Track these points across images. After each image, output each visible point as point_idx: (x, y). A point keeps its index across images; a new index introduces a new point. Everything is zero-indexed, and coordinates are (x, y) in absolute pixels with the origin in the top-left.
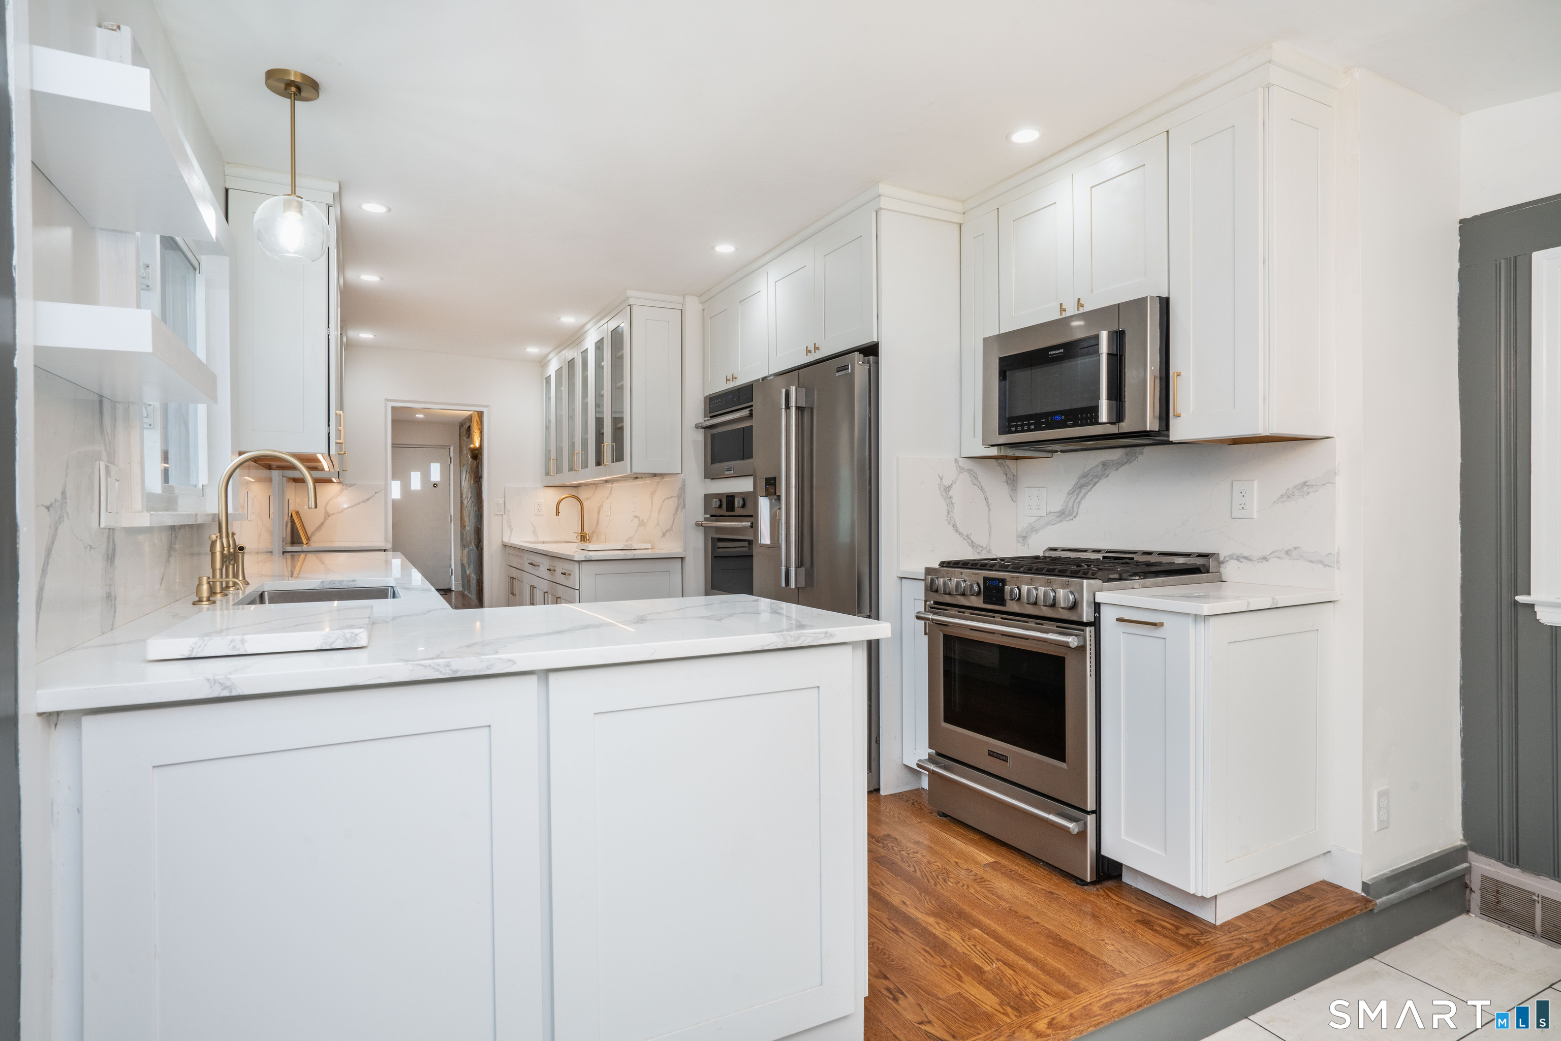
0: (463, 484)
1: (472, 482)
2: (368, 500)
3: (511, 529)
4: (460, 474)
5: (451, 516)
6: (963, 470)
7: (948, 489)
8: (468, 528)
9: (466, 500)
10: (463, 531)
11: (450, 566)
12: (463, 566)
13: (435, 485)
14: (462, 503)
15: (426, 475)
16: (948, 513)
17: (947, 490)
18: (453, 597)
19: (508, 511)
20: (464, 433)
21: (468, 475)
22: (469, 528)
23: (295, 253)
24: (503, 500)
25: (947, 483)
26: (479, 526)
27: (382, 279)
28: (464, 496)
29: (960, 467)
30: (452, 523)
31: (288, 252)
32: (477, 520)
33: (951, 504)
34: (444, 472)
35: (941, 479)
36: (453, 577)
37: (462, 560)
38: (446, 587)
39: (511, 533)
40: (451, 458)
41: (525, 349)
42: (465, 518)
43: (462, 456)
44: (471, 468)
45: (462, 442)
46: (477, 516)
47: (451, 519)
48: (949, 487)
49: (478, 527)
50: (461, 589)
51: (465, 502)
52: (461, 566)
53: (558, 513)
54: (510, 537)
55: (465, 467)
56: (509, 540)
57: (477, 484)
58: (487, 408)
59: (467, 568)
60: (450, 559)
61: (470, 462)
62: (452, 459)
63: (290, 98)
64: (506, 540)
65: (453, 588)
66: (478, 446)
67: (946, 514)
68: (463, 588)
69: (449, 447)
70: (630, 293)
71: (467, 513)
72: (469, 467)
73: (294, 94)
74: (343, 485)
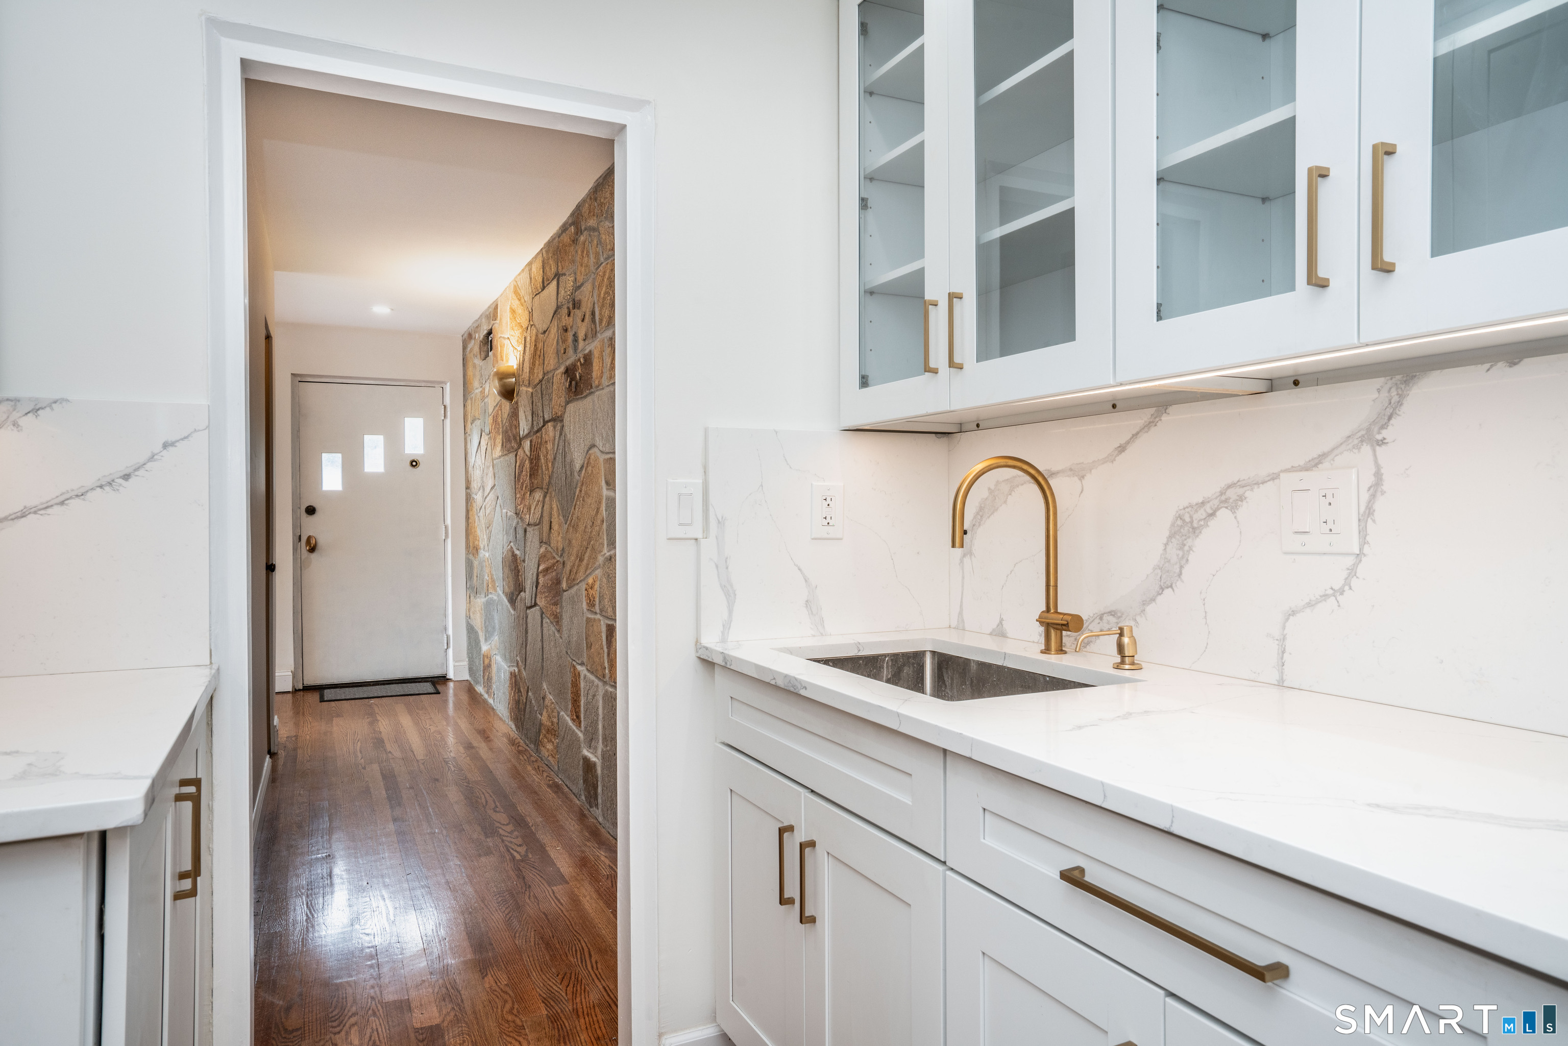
0: (472, 460)
1: (498, 451)
2: (126, 477)
3: (729, 593)
4: (465, 439)
5: (446, 527)
8: (484, 554)
9: (480, 493)
10: (471, 557)
11: (446, 629)
12: (471, 630)
13: (414, 464)
14: (469, 499)
15: (394, 441)
18: (451, 691)
19: (721, 523)
20: (476, 349)
21: (485, 439)
22: (487, 555)
24: (699, 481)
26: (517, 552)
28: (475, 485)
30: (449, 541)
32: (511, 538)
34: (434, 436)
36: (450, 651)
37: (468, 617)
38: (437, 672)
39: (730, 612)
40: (445, 407)
42: (479, 532)
43: (469, 402)
44: (495, 420)
45: (470, 372)
46: (512, 531)
47: (447, 533)
49: (514, 556)
50: (466, 677)
51: (478, 497)
52: (467, 629)
54: (727, 626)
55: (478, 423)
56: (724, 640)
57: (512, 456)
59: (482, 639)
60: (445, 616)
61: (491, 410)
62: (448, 409)
64: (711, 640)
65: (451, 675)
66: (515, 367)
68: (470, 675)
69: (441, 384)
71: (483, 522)
72: (490, 420)
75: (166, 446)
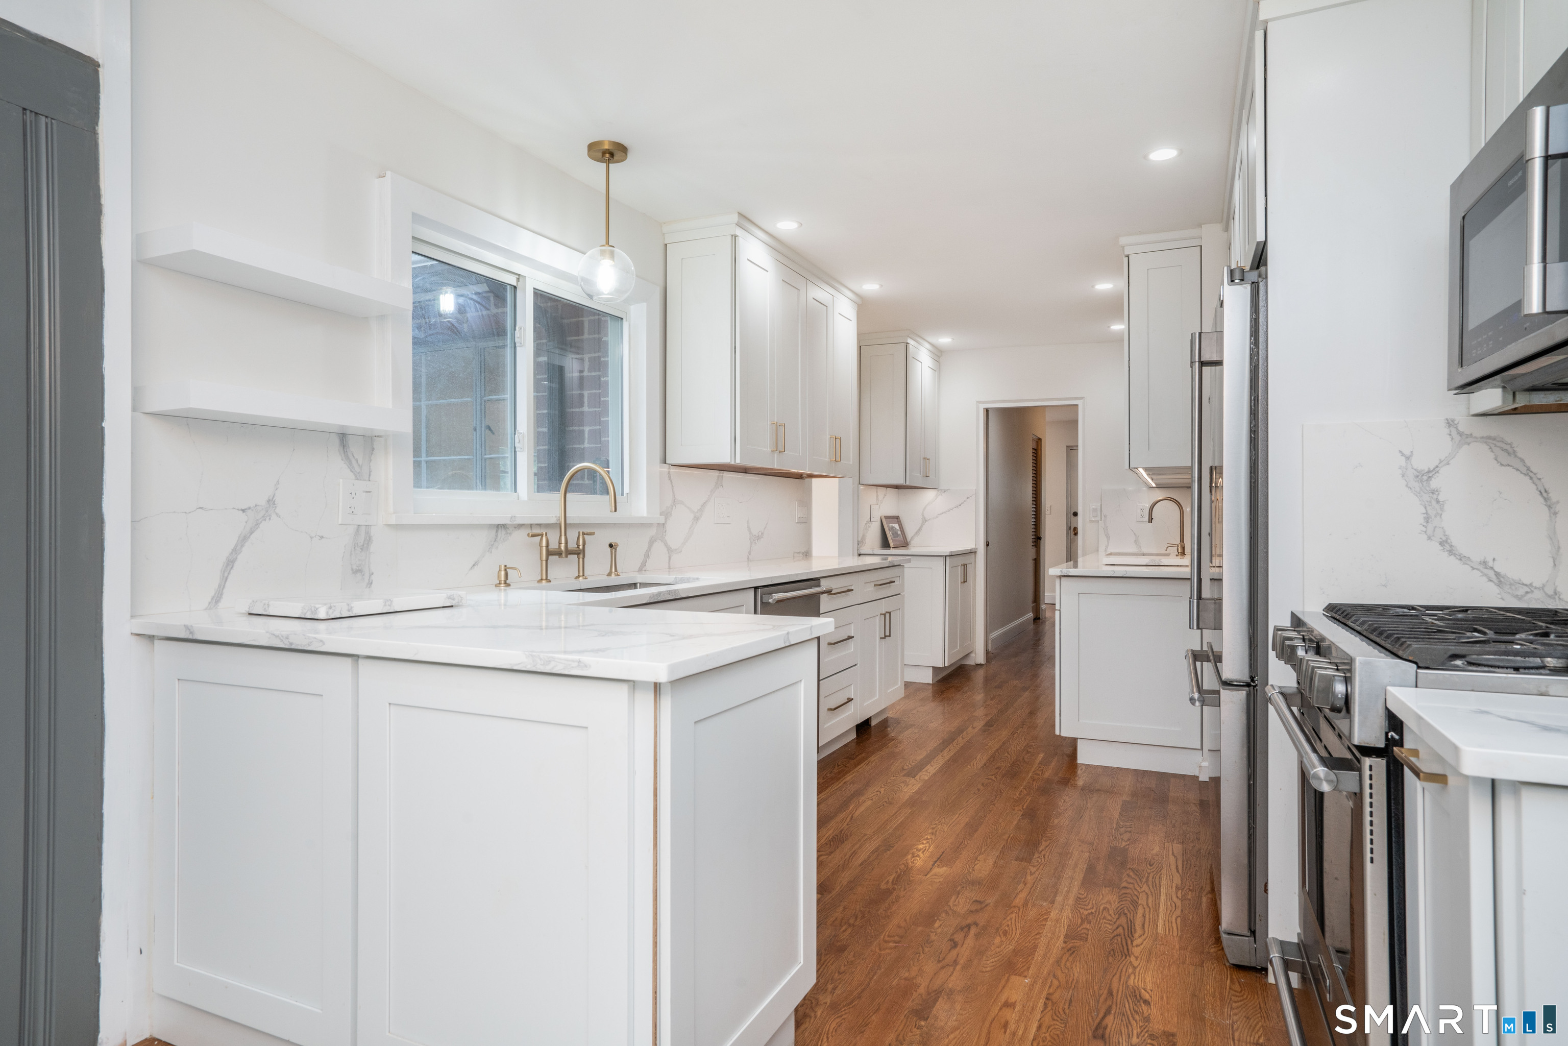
2: (960, 505)
3: (1108, 537)
6: (1469, 440)
7: (1426, 476)
16: (1427, 519)
17: (1425, 478)
19: (1105, 516)
23: (608, 294)
24: (1100, 504)
25: (1422, 463)
27: (882, 286)
29: (1461, 434)
31: (603, 294)
33: (1434, 503)
35: (1408, 458)
39: (1108, 543)
41: (1109, 327)
48: (1429, 472)
53: (1151, 520)
54: (1107, 546)
58: (1082, 401)
63: (606, 163)
67: (1422, 521)
70: (1123, 240)
73: (609, 159)
74: (938, 491)
75: (967, 498)
